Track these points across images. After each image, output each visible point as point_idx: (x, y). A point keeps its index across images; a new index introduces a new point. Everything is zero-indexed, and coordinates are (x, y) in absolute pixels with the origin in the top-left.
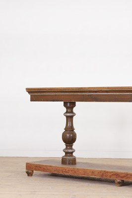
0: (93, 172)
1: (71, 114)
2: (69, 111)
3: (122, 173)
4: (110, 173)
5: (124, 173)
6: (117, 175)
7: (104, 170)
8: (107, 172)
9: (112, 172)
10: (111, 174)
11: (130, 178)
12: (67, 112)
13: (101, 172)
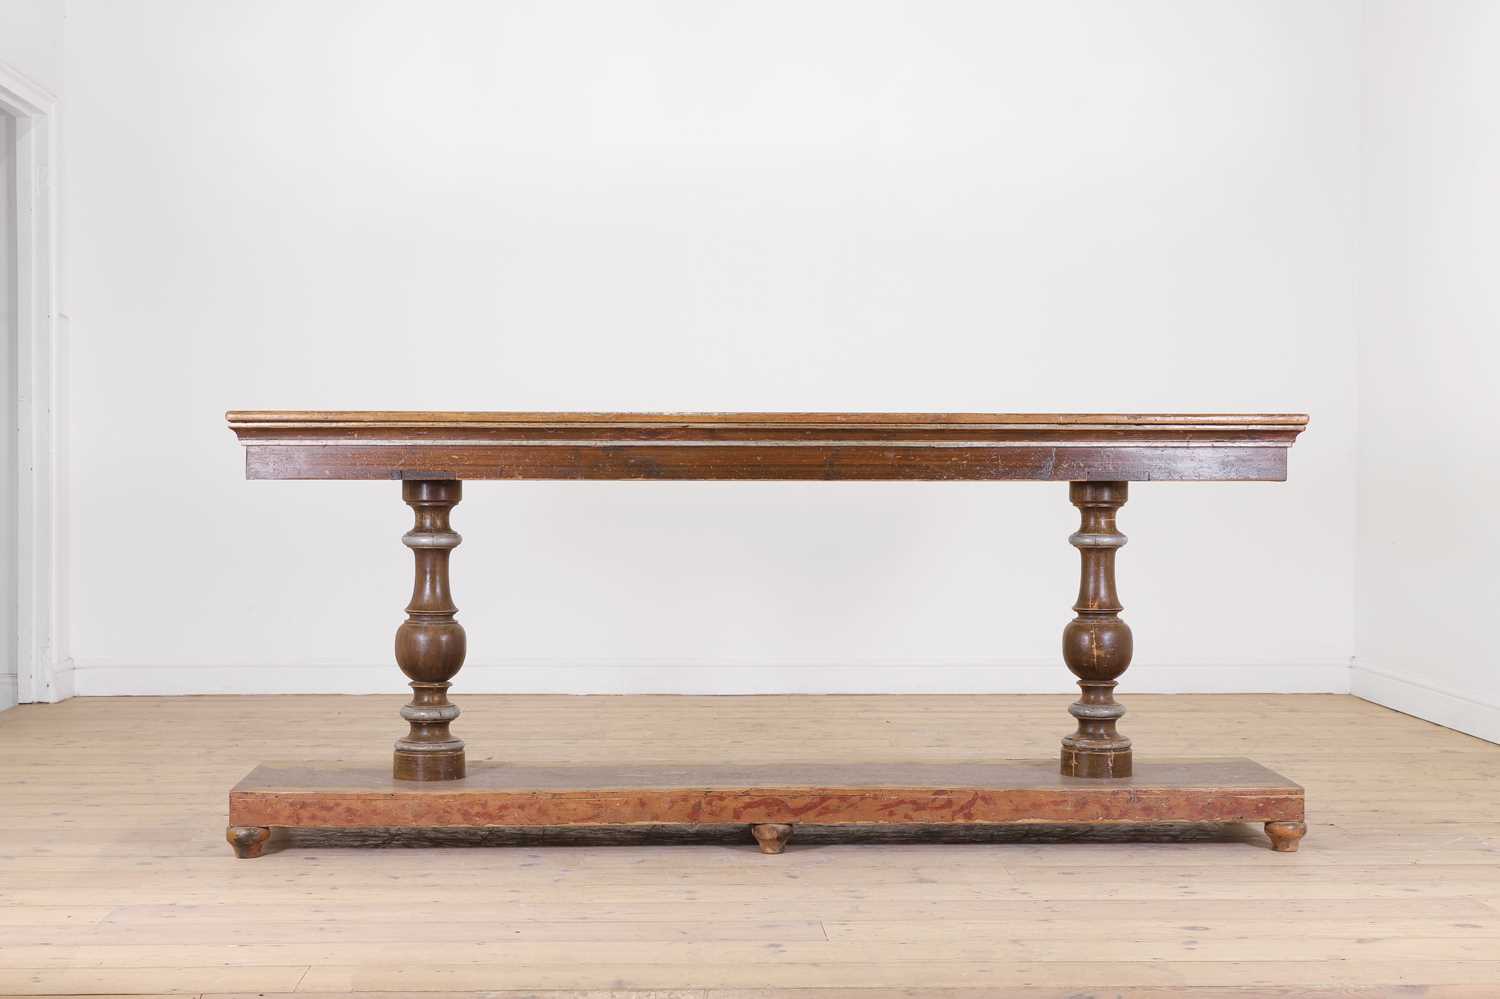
0: (642, 804)
1: (442, 540)
2: (428, 523)
3: (795, 795)
4: (736, 796)
5: (809, 794)
6: (773, 803)
7: (703, 787)
8: (721, 797)
9: (746, 793)
10: (739, 803)
11: (837, 811)
12: (420, 529)
13: (685, 798)
